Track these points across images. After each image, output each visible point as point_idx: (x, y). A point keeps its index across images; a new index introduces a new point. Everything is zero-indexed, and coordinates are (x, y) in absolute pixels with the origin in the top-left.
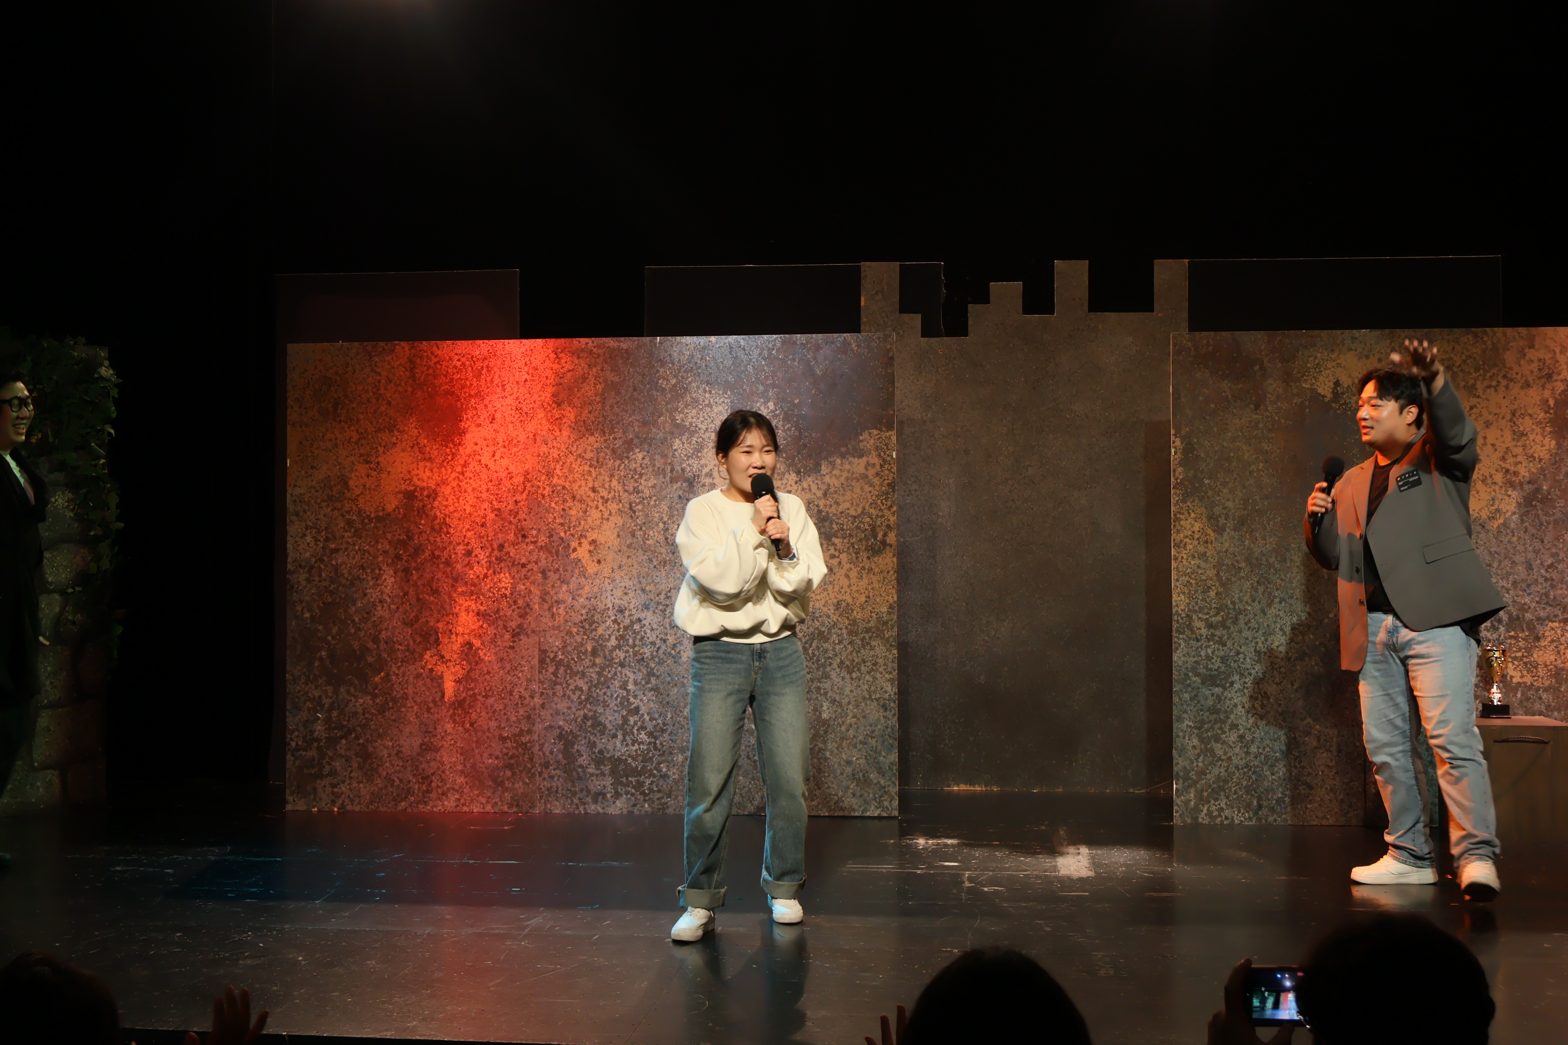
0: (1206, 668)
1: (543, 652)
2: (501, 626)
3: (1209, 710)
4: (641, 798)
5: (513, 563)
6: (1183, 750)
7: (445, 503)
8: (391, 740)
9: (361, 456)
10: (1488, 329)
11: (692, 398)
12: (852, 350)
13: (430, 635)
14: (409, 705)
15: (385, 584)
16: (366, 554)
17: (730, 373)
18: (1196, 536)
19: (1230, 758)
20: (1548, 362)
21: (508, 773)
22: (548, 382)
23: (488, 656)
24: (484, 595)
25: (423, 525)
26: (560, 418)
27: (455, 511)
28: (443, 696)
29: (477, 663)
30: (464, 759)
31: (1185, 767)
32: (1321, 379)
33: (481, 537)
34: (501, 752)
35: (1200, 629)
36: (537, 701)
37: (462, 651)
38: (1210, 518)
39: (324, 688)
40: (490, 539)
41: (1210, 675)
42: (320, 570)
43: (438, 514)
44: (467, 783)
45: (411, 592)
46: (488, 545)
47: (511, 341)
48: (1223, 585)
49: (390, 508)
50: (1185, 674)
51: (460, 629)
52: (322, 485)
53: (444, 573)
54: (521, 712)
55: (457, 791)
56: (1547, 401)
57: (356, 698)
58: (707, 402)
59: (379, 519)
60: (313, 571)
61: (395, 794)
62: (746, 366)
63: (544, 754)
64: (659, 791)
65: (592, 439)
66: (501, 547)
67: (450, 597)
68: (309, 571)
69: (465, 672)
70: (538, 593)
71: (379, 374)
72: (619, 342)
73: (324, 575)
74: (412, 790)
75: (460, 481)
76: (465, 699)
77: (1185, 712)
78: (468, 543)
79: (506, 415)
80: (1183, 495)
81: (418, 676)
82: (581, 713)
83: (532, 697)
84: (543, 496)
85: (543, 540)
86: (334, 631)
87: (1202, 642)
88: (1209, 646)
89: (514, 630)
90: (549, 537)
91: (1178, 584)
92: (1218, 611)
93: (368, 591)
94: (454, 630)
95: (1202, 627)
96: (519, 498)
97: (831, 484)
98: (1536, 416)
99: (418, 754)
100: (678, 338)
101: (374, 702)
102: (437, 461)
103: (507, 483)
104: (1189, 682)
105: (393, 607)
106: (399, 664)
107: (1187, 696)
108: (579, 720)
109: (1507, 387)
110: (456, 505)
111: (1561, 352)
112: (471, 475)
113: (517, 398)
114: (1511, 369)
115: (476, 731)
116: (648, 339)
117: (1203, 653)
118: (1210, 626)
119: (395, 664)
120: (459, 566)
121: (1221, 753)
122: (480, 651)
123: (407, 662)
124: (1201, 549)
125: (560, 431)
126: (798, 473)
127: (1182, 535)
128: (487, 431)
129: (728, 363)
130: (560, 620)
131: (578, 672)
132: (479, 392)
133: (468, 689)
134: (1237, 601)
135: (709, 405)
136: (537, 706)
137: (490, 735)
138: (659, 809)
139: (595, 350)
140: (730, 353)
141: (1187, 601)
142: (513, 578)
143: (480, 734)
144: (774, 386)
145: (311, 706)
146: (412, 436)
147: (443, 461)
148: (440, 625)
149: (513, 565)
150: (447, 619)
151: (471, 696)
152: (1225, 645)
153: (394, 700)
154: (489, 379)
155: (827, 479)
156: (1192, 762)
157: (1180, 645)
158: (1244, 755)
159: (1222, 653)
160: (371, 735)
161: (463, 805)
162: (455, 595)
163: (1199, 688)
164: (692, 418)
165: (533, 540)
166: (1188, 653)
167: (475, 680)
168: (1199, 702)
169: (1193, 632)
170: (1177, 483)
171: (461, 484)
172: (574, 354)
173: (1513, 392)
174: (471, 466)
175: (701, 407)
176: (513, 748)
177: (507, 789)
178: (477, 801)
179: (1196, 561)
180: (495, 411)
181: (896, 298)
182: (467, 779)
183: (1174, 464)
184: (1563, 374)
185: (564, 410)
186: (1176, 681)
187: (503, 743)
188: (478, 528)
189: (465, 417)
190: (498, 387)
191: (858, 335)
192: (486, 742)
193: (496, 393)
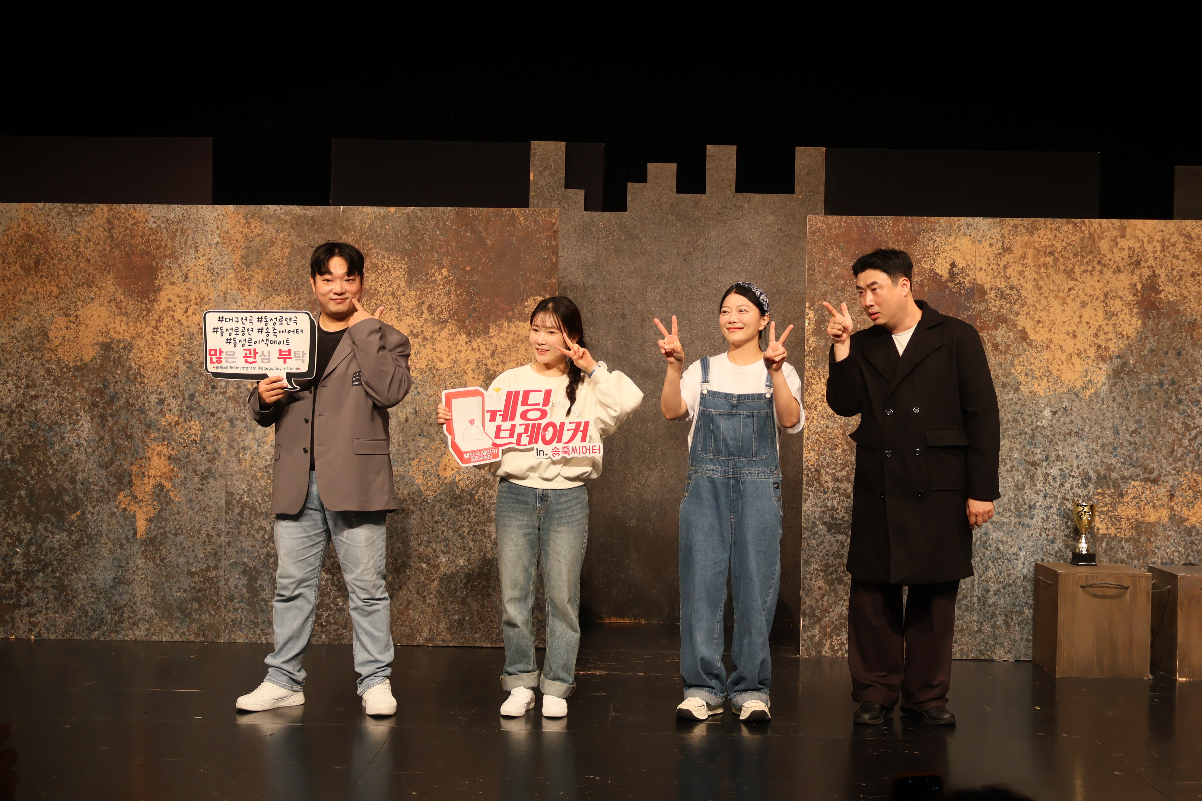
0: (832, 517)
1: (230, 494)
2: (191, 470)
3: (833, 555)
4: (319, 629)
5: (203, 411)
6: (810, 590)
7: (139, 355)
8: (86, 573)
9: (61, 309)
10: (1086, 220)
11: (372, 263)
12: (520, 223)
13: (124, 477)
14: (103, 541)
15: (82, 429)
16: (65, 401)
17: (408, 242)
20: (1137, 250)
21: (196, 606)
22: (238, 245)
23: (178, 497)
24: (175, 441)
25: (119, 375)
26: (249, 279)
27: (149, 363)
28: (135, 533)
29: (168, 504)
30: (155, 592)
31: (811, 606)
32: (939, 260)
33: (173, 387)
34: (189, 586)
36: (224, 539)
37: (154, 492)
39: (23, 525)
40: (181, 389)
41: (835, 524)
42: (21, 414)
43: (133, 365)
44: (156, 614)
45: (107, 437)
46: (179, 395)
47: (205, 206)
49: (87, 358)
50: (813, 523)
51: (152, 472)
52: (23, 335)
53: (137, 420)
54: (209, 549)
55: (148, 621)
56: (1135, 285)
57: (53, 533)
58: (386, 267)
59: (77, 369)
60: (14, 416)
61: (89, 624)
62: (422, 235)
63: (229, 588)
64: (335, 623)
65: (278, 299)
66: (192, 397)
67: (143, 441)
68: (10, 416)
69: (156, 512)
70: (226, 439)
71: (79, 233)
72: (305, 210)
73: (24, 419)
74: (105, 620)
75: (154, 335)
76: (156, 536)
77: (813, 556)
78: (161, 393)
79: (198, 274)
80: (815, 361)
81: (113, 514)
82: (265, 551)
83: (219, 536)
86: (33, 472)
87: (829, 494)
88: (835, 498)
89: (202, 474)
90: (237, 389)
91: (808, 441)
93: (66, 435)
94: (146, 473)
95: (830, 480)
97: (499, 345)
98: (1125, 299)
99: (111, 587)
100: (360, 207)
101: (70, 538)
102: (132, 315)
104: (816, 529)
105: (89, 450)
106: (94, 504)
107: (814, 542)
108: (262, 557)
109: (1101, 272)
110: (151, 356)
111: (1149, 242)
112: (165, 329)
113: (209, 259)
114: (1104, 255)
115: (165, 566)
116: (332, 207)
117: (829, 504)
118: (836, 480)
119: (91, 504)
120: (152, 414)
122: (170, 493)
123: (101, 501)
125: (249, 290)
126: (469, 334)
127: (813, 398)
128: (180, 289)
129: (406, 231)
130: (246, 465)
131: (262, 513)
132: (174, 252)
133: (159, 528)
135: (388, 270)
136: (223, 544)
137: (179, 570)
138: (335, 640)
139: (282, 216)
140: (408, 222)
141: (816, 457)
142: (203, 425)
143: (169, 569)
144: (447, 254)
145: (10, 541)
146: (109, 292)
147: (138, 316)
148: (134, 468)
149: (203, 414)
150: (140, 463)
151: (161, 534)
153: (90, 537)
154: (183, 241)
155: (495, 340)
156: (817, 601)
157: (809, 496)
160: (67, 569)
161: (153, 634)
162: (148, 441)
163: (825, 535)
164: (372, 281)
165: (222, 391)
166: (816, 504)
167: (166, 520)
168: (825, 547)
169: (821, 485)
170: (810, 351)
171: (155, 337)
172: (262, 219)
173: (1106, 276)
174: (165, 321)
175: (380, 271)
176: (201, 582)
177: (193, 620)
178: (166, 631)
179: (825, 421)
180: (188, 270)
181: (562, 175)
182: (156, 611)
183: (808, 334)
184: (1150, 262)
185: (253, 271)
186: (805, 528)
187: (191, 578)
188: (171, 379)
189: (160, 275)
190: (192, 248)
191: (526, 210)
192: (175, 577)
193: (189, 254)
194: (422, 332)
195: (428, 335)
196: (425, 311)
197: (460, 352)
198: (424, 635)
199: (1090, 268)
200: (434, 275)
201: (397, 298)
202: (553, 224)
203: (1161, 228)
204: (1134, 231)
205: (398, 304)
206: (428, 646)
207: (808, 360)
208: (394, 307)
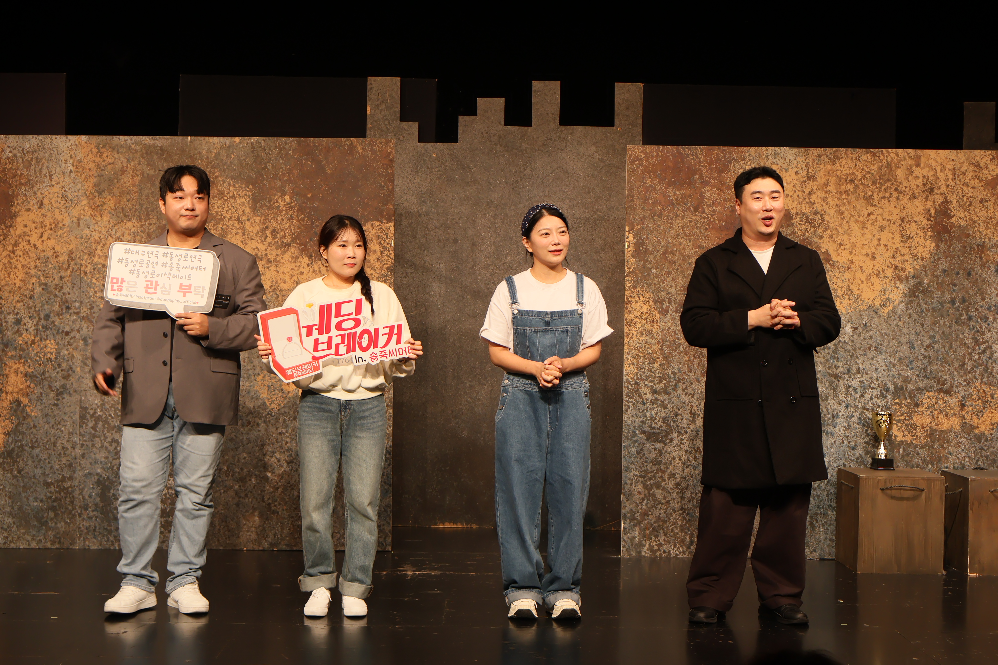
0: (650, 427)
1: (84, 409)
2: (47, 386)
3: (652, 462)
5: (58, 331)
6: (630, 496)
10: (884, 150)
11: (218, 190)
12: (358, 152)
17: (252, 170)
18: (644, 317)
19: (668, 502)
20: (930, 178)
21: (52, 514)
22: (91, 173)
23: (34, 412)
24: (31, 359)
26: (101, 205)
27: (6, 285)
29: (24, 418)
30: (12, 502)
31: (631, 510)
33: (29, 308)
34: (45, 496)
35: (646, 394)
36: (78, 451)
37: (11, 408)
38: (655, 302)
40: (37, 309)
41: (654, 433)
44: (14, 523)
46: (35, 315)
47: (58, 137)
48: (665, 357)
50: (633, 432)
51: (10, 389)
54: (64, 461)
55: (6, 530)
56: (929, 210)
58: (231, 194)
62: (265, 164)
63: (84, 498)
65: (129, 224)
66: (47, 317)
69: (14, 426)
70: (80, 357)
72: (154, 140)
75: (11, 259)
76: (13, 450)
77: (633, 463)
78: (17, 313)
79: (53, 201)
80: (634, 282)
83: (74, 448)
84: (86, 273)
85: (85, 311)
87: (647, 405)
88: (653, 409)
89: (58, 390)
90: (90, 309)
91: (628, 356)
92: (661, 379)
94: (4, 389)
95: (648, 392)
96: (63, 274)
98: (920, 223)
100: (207, 138)
103: (54, 261)
104: (636, 438)
107: (634, 450)
108: (115, 468)
109: (898, 198)
110: (7, 279)
111: (941, 170)
112: (21, 253)
113: (63, 187)
114: (901, 183)
115: (22, 477)
116: (180, 138)
117: (648, 414)
118: (654, 392)
120: (9, 333)
121: (661, 497)
122: (27, 408)
124: (648, 328)
125: (101, 216)
126: (310, 257)
127: (632, 316)
128: (35, 215)
129: (250, 160)
131: (115, 427)
132: (29, 180)
133: (17, 441)
134: (677, 371)
135: (233, 197)
136: (78, 456)
137: (36, 481)
139: (133, 146)
140: (252, 152)
141: (636, 371)
142: (58, 344)
143: (26, 480)
144: (289, 181)
149: (58, 333)
151: (18, 447)
152: (665, 408)
154: (38, 169)
156: (637, 505)
157: (629, 407)
158: (679, 500)
159: (663, 415)
161: (11, 542)
162: (5, 359)
163: (644, 444)
164: (218, 207)
165: (76, 311)
166: (636, 414)
167: (23, 434)
168: (644, 455)
169: (640, 396)
170: (629, 272)
171: (11, 261)
172: (114, 149)
173: (902, 203)
174: (21, 246)
175: (226, 198)
176: (56, 492)
177: (50, 528)
178: (24, 539)
179: (644, 338)
180: (43, 198)
181: (397, 108)
182: (14, 519)
183: (628, 255)
184: (942, 189)
185: (105, 198)
186: (626, 437)
187: (47, 488)
188: (27, 300)
189: (16, 202)
190: (46, 176)
191: (364, 140)
192: (32, 487)
193: (44, 182)
194: (266, 255)
195: (272, 257)
196: (269, 235)
197: (302, 273)
198: (269, 540)
199: (887, 195)
200: (277, 202)
201: (242, 223)
202: (389, 154)
203: (953, 158)
204: (928, 160)
205: (244, 228)
206: (273, 550)
207: (628, 281)
208: (239, 231)
